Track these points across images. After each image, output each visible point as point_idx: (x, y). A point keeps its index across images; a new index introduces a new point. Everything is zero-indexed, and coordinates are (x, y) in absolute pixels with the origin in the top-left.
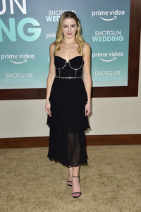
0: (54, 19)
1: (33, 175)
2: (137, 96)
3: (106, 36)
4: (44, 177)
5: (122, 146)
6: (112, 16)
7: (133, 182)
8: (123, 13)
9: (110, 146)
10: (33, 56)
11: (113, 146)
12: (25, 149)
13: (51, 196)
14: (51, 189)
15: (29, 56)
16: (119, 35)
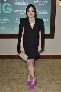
0: (18, 4)
1: (6, 71)
2: (54, 38)
3: (41, 12)
4: (10, 72)
5: (47, 60)
6: (43, 3)
7: (48, 76)
8: (48, 2)
9: (42, 60)
10: (9, 20)
11: (43, 60)
12: (5, 60)
13: (11, 81)
14: (12, 78)
15: (7, 20)
16: (46, 12)
